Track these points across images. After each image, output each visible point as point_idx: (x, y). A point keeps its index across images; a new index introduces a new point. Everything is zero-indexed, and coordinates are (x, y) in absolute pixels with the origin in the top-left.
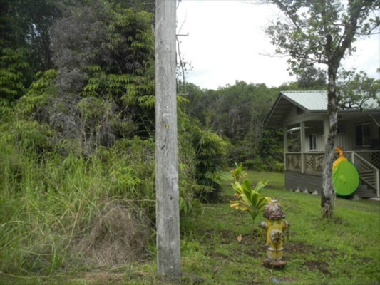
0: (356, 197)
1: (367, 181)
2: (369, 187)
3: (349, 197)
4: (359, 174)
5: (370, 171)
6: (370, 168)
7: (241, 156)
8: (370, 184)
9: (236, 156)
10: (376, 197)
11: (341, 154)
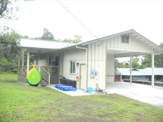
0: (40, 85)
1: (45, 79)
2: (46, 81)
3: (36, 85)
4: (41, 76)
5: (47, 74)
6: (46, 73)
7: (11, 67)
8: (46, 80)
9: (8, 67)
10: (48, 85)
11: (34, 67)
